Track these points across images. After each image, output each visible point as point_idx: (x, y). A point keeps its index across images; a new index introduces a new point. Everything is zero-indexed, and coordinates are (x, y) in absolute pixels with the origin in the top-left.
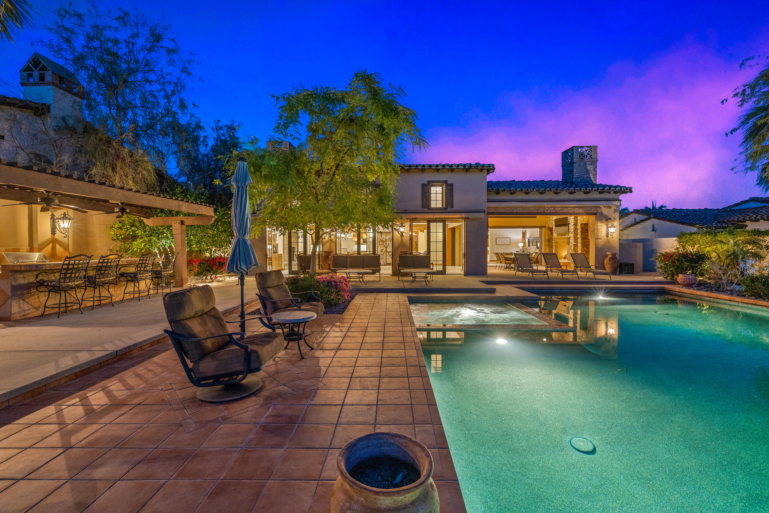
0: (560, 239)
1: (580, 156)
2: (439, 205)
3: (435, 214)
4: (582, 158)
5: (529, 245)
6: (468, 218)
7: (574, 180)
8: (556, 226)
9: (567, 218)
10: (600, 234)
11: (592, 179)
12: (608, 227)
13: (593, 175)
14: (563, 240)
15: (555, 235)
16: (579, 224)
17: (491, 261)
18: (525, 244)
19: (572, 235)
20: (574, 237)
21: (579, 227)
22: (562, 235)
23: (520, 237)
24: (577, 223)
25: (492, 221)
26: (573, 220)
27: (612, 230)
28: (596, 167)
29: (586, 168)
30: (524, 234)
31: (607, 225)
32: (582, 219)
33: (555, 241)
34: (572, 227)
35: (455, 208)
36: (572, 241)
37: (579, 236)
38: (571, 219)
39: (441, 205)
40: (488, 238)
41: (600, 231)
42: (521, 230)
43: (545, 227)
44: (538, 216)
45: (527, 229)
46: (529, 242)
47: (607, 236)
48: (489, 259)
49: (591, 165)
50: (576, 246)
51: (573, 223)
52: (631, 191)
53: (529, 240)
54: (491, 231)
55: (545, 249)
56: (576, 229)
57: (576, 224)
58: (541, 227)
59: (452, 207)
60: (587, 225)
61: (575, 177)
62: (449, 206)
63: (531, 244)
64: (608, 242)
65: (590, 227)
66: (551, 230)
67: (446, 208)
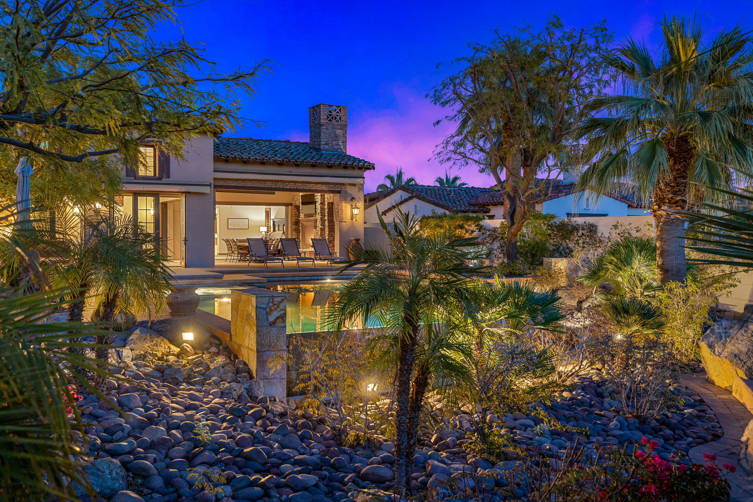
0: (306, 221)
1: (328, 117)
2: (150, 173)
3: (145, 186)
4: (330, 120)
5: (274, 230)
6: (189, 193)
7: (322, 147)
8: (303, 203)
9: (313, 195)
10: (344, 216)
11: (342, 147)
12: (352, 208)
13: (343, 142)
14: (310, 223)
15: (302, 216)
16: (326, 203)
17: (220, 254)
18: (268, 227)
19: (318, 217)
20: (321, 220)
21: (326, 207)
22: (309, 217)
23: (263, 217)
24: (324, 202)
25: (220, 196)
26: (320, 198)
27: (356, 211)
28: (346, 133)
29: (335, 132)
30: (268, 214)
31: (352, 205)
32: (328, 197)
33: (302, 224)
34: (318, 206)
35: (171, 180)
36: (319, 224)
37: (326, 218)
38: (318, 196)
39: (153, 173)
40: (215, 218)
41: (344, 212)
42: (264, 207)
43: (291, 204)
44: (276, 192)
45: (272, 207)
46: (274, 226)
47: (352, 219)
48: (217, 251)
49: (341, 129)
50: (322, 230)
51: (319, 202)
52: (374, 168)
53: (274, 222)
54: (218, 209)
55: (292, 235)
56: (322, 209)
57: (322, 203)
58: (286, 205)
59: (168, 177)
60: (332, 203)
61: (323, 143)
62: (165, 176)
63: (277, 229)
64: (352, 226)
65: (335, 206)
66: (297, 208)
67: (160, 178)
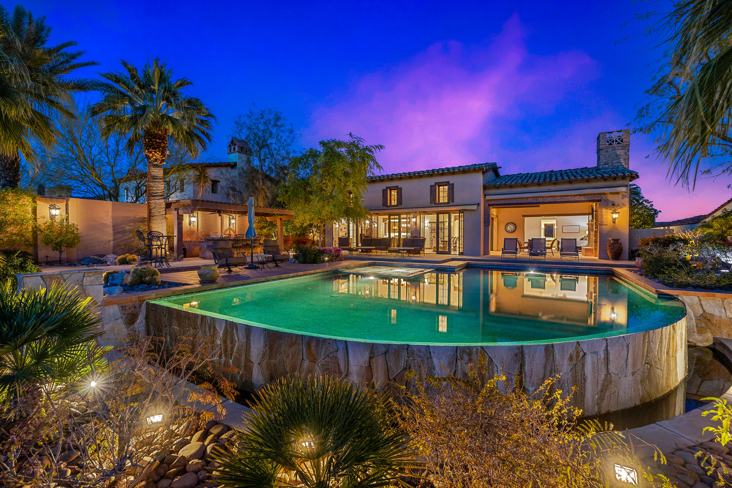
1: (608, 142)
4: (610, 144)
6: (465, 210)
10: (604, 220)
11: (623, 164)
13: (624, 159)
27: (615, 216)
29: (615, 153)
35: (455, 203)
39: (447, 200)
41: (604, 217)
49: (622, 149)
59: (453, 201)
61: (602, 163)
64: (615, 228)
67: (448, 203)
